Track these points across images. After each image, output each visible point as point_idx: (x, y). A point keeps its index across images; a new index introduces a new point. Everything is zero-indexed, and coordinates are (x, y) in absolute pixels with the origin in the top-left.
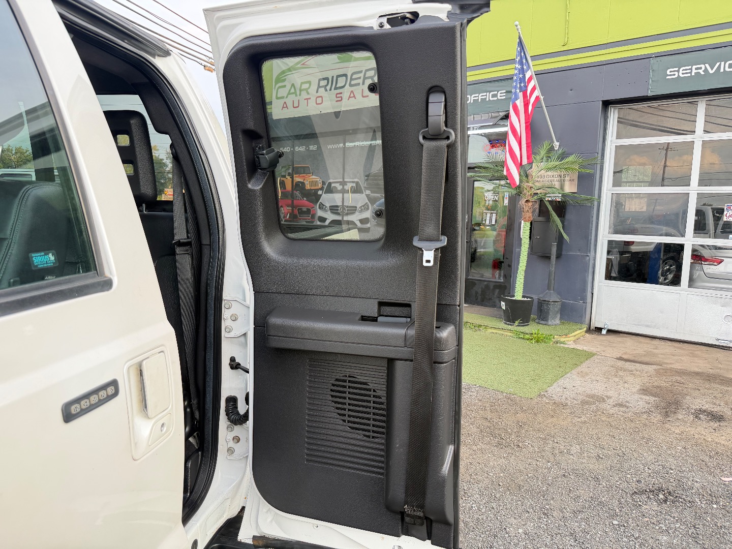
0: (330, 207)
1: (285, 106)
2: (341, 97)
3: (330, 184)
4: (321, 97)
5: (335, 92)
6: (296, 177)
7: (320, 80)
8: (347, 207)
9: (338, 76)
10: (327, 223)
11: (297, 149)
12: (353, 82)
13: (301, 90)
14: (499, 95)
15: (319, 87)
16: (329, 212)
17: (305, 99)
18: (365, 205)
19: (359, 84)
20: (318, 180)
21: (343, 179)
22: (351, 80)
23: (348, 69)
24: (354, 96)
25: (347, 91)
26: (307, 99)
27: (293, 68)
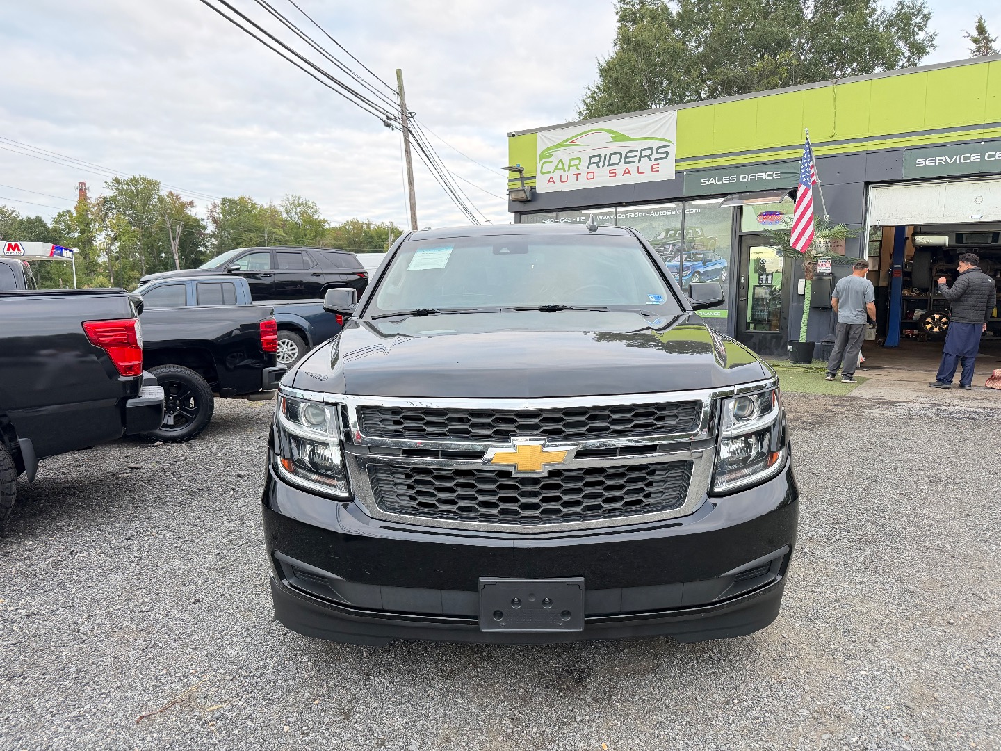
2: (615, 173)
4: (593, 172)
5: (607, 168)
7: (591, 157)
9: (611, 154)
11: (562, 220)
12: (627, 160)
13: (569, 166)
14: (774, 175)
15: (590, 163)
17: (574, 175)
19: (634, 162)
22: (626, 158)
23: (623, 147)
24: (629, 173)
25: (622, 167)
26: (577, 175)
27: (560, 145)
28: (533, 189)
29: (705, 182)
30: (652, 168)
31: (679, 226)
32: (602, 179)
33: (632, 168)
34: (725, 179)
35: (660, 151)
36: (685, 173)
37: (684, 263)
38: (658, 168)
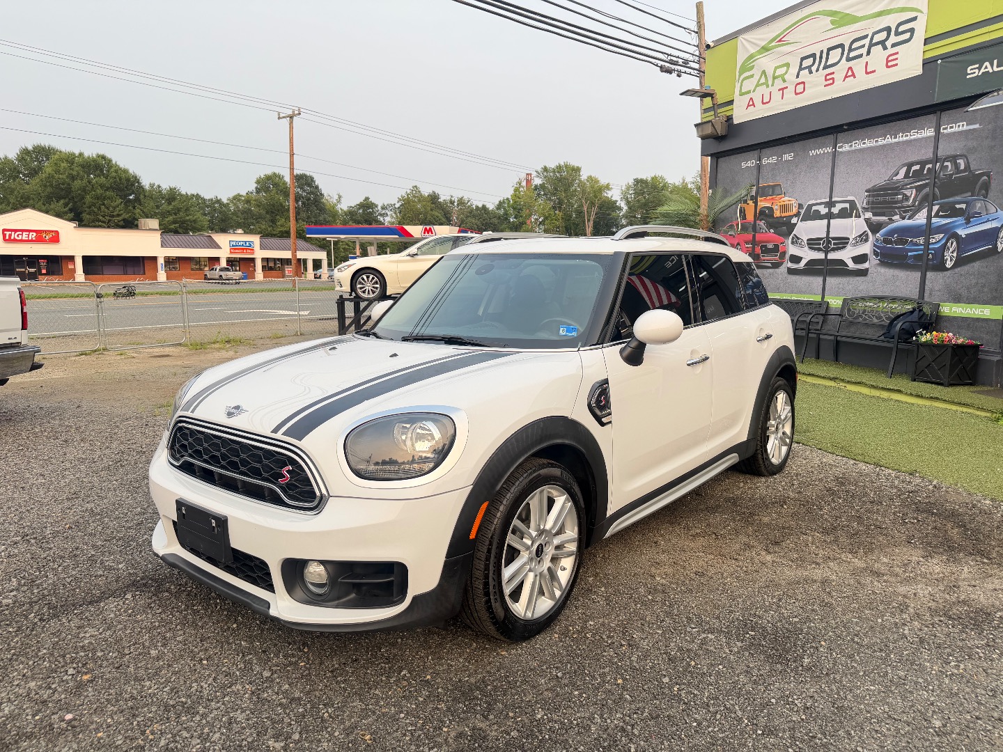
0: (808, 240)
1: (751, 103)
2: (833, 79)
3: (810, 206)
4: (803, 83)
5: (823, 73)
6: (761, 201)
7: (802, 60)
8: (832, 238)
9: (829, 50)
10: (802, 264)
11: (765, 161)
12: (852, 55)
13: (774, 78)
15: (801, 69)
16: (806, 248)
17: (779, 90)
18: (861, 235)
19: (861, 56)
20: (793, 202)
21: (831, 197)
22: (848, 51)
23: (846, 35)
24: (853, 75)
25: (842, 68)
26: (782, 89)
27: (765, 49)
28: (730, 119)
29: (973, 71)
30: (888, 61)
31: (928, 154)
32: (817, 91)
33: (858, 66)
35: (901, 29)
36: (939, 62)
37: (934, 220)
38: (897, 59)
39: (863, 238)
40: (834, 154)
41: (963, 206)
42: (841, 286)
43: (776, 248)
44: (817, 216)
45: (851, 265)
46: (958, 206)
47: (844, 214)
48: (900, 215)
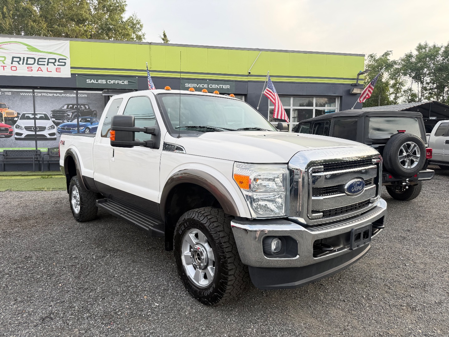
0: (25, 127)
2: (32, 69)
3: (24, 115)
4: (16, 67)
5: (26, 66)
7: (13, 58)
8: (38, 127)
9: (28, 58)
10: (23, 136)
12: (40, 63)
14: (125, 82)
15: (13, 61)
16: (25, 130)
17: (1, 66)
19: (44, 65)
20: (14, 112)
21: (34, 111)
22: (39, 61)
23: (37, 56)
24: (41, 70)
25: (36, 67)
26: (4, 67)
29: (88, 81)
30: (56, 70)
31: (75, 102)
32: (22, 71)
33: (43, 68)
34: (100, 81)
35: (60, 61)
36: (77, 75)
37: (80, 123)
38: (60, 70)
39: (52, 127)
40: (34, 96)
41: (90, 119)
42: (44, 144)
43: (6, 130)
44: (28, 118)
45: (48, 137)
46: (88, 119)
47: (41, 118)
48: (67, 120)
